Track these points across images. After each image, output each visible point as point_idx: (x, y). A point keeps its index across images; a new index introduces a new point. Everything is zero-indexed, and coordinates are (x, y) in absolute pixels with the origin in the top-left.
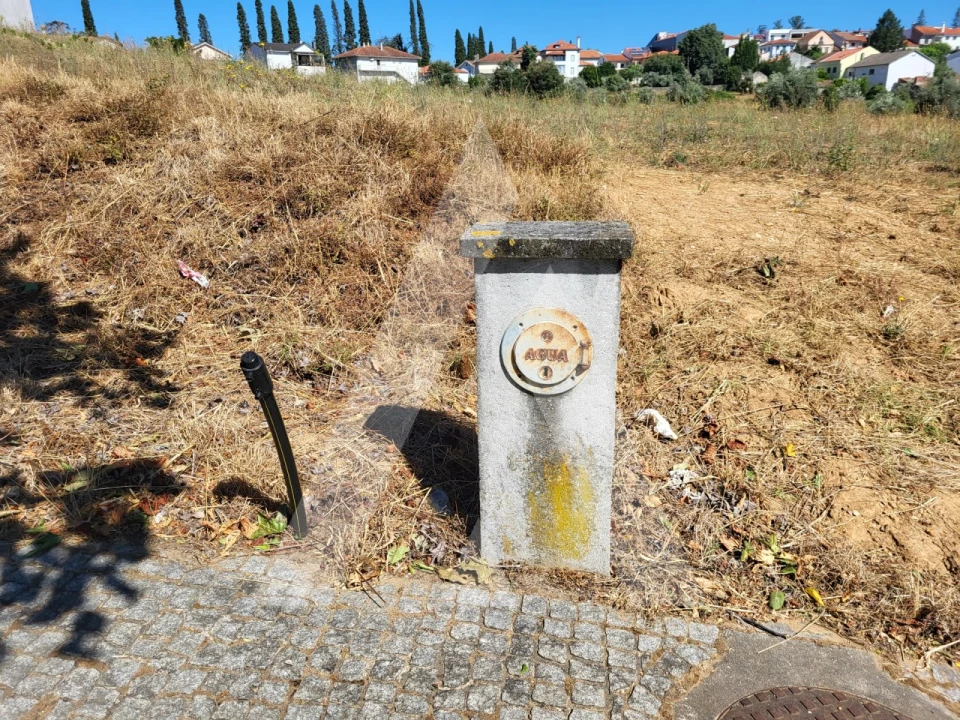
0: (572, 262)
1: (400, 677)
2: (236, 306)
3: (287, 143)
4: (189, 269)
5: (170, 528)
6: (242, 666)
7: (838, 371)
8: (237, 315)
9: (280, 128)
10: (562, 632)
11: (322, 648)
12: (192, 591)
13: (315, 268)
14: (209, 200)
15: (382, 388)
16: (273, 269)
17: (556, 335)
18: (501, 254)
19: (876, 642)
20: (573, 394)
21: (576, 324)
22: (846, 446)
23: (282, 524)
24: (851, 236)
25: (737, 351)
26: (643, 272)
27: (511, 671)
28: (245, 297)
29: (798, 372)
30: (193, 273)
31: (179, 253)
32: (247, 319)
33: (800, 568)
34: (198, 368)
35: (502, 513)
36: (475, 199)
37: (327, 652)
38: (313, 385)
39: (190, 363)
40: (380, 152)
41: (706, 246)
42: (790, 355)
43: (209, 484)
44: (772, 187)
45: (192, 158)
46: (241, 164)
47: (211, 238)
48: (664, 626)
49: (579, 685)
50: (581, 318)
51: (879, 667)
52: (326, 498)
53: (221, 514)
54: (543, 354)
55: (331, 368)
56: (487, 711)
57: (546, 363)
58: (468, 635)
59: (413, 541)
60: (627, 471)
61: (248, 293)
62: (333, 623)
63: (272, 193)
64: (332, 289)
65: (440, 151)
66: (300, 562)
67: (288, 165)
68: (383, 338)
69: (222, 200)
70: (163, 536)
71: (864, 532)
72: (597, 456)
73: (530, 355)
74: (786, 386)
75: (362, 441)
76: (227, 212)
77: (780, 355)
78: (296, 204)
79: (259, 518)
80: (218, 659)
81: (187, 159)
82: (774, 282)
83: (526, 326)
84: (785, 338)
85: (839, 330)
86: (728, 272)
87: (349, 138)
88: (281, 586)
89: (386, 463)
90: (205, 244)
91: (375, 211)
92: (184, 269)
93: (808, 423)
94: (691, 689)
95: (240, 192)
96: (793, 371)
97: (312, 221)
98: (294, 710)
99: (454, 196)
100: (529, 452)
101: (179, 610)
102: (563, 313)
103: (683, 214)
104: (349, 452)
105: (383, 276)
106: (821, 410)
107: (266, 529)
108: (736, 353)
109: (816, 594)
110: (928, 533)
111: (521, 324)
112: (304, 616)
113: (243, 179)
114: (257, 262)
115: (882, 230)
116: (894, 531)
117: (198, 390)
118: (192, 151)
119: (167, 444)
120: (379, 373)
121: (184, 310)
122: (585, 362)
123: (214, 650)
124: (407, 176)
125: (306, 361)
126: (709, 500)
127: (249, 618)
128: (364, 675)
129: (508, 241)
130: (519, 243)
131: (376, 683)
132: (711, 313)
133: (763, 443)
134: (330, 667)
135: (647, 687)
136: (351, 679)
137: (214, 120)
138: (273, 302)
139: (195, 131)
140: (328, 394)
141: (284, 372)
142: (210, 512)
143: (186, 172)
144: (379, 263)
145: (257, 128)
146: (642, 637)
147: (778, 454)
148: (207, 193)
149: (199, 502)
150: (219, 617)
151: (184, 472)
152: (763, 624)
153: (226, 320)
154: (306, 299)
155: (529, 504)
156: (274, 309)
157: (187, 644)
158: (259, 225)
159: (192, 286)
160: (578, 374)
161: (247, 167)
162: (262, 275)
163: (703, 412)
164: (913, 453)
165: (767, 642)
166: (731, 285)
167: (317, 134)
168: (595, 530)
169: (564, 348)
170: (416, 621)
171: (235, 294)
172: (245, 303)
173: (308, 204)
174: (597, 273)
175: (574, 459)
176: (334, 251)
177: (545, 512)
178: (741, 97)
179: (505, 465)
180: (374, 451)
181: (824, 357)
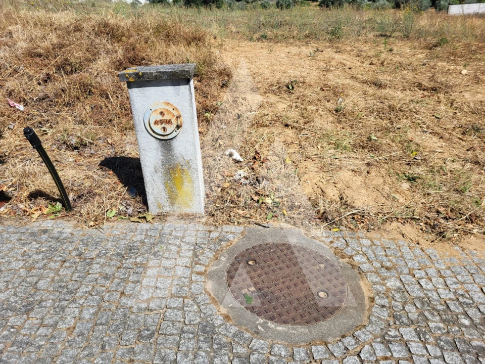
0: (168, 81)
1: (109, 256)
2: (39, 119)
3: (59, 37)
4: (13, 102)
5: (8, 213)
6: (41, 258)
7: (313, 127)
8: (40, 123)
9: (55, 29)
10: (179, 234)
11: (76, 249)
12: (18, 235)
13: (78, 98)
14: (21, 68)
15: (112, 150)
16: (56, 100)
17: (166, 113)
18: (137, 79)
19: (304, 225)
20: (177, 138)
21: (173, 108)
22: (310, 157)
23: (60, 207)
24: (332, 69)
25: (273, 122)
26: (236, 90)
27: (156, 249)
28: (44, 114)
29: (296, 129)
30: (16, 104)
31: (8, 95)
32: (45, 124)
33: (281, 204)
34: (21, 148)
35: (155, 192)
36: (155, 60)
37: (78, 250)
38: (79, 152)
39: (17, 146)
40: (106, 39)
41: (266, 77)
42: (294, 122)
43: (25, 194)
44: (304, 48)
45: (10, 47)
46: (36, 48)
47: (24, 87)
48: (222, 229)
49: (183, 251)
50: (175, 105)
51: (303, 234)
52: (80, 195)
53: (31, 205)
54: (162, 122)
55: (86, 143)
56: (144, 262)
57: (163, 125)
58: (139, 239)
59: (119, 209)
60: (217, 174)
61: (44, 112)
62: (82, 241)
63: (53, 62)
64: (87, 107)
65: (136, 37)
66: (68, 221)
67: (60, 48)
68: (113, 129)
69: (27, 68)
70: (5, 216)
71: (311, 188)
72: (191, 164)
73: (156, 123)
74: (291, 135)
75: (97, 171)
76: (31, 73)
77: (289, 123)
78: (65, 67)
79: (49, 205)
80: (30, 257)
81: (7, 47)
82: (293, 91)
83: (153, 110)
84: (293, 115)
85: (317, 111)
86: (274, 88)
87: (90, 33)
88: (59, 230)
89: (108, 179)
90: (20, 89)
91: (106, 68)
92: (11, 103)
93: (298, 149)
94: (228, 248)
95: (36, 63)
96: (294, 129)
97: (75, 75)
98: (63, 270)
99: (144, 59)
100: (163, 165)
101: (13, 242)
102: (168, 104)
103: (259, 63)
104: (92, 176)
105: (112, 100)
106: (303, 143)
107: (53, 210)
108: (271, 123)
109: (285, 212)
110: (335, 186)
111: (151, 110)
112: (70, 239)
113: (37, 56)
114: (48, 97)
115: (347, 65)
116: (322, 187)
117: (21, 157)
118: (10, 43)
119: (5, 180)
120: (111, 144)
121: (13, 122)
122: (179, 124)
123: (28, 254)
124: (121, 51)
125: (74, 141)
126: (251, 183)
127: (44, 242)
128: (94, 256)
129: (139, 73)
130: (143, 74)
131: (99, 258)
132: (264, 107)
133: (277, 158)
134: (80, 255)
135: (210, 249)
136: (88, 258)
137: (20, 27)
138: (58, 116)
139: (10, 33)
140: (86, 155)
141: (63, 147)
142: (27, 205)
143: (7, 55)
144: (109, 93)
145: (43, 30)
146: (211, 233)
147: (282, 163)
148: (19, 64)
149: (21, 202)
150: (31, 243)
151: (14, 190)
152: (263, 225)
153: (34, 126)
154: (75, 113)
155: (166, 187)
156: (59, 119)
157: (16, 253)
158: (48, 79)
159: (16, 110)
160: (178, 129)
161: (39, 50)
162: (51, 103)
163: (255, 149)
164: (336, 157)
165: (262, 230)
166: (274, 94)
167: (74, 31)
168: (195, 195)
169: (170, 118)
170: (118, 236)
171: (38, 113)
172: (44, 117)
173: (72, 67)
174: (179, 85)
175: (182, 166)
176: (87, 90)
177: (173, 190)
178: (313, 4)
179: (154, 171)
180: (103, 175)
181: (309, 122)
